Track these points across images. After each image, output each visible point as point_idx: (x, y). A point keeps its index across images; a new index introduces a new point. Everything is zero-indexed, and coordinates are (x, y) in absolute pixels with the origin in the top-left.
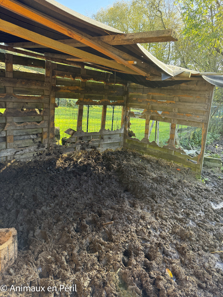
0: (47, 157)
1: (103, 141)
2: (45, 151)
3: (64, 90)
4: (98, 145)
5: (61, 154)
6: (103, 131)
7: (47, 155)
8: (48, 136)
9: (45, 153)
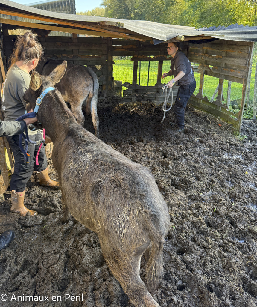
0: (106, 105)
1: (159, 94)
2: (104, 100)
3: (119, 49)
4: (154, 98)
5: (118, 103)
6: (158, 85)
7: (106, 103)
8: (107, 88)
9: (104, 102)
